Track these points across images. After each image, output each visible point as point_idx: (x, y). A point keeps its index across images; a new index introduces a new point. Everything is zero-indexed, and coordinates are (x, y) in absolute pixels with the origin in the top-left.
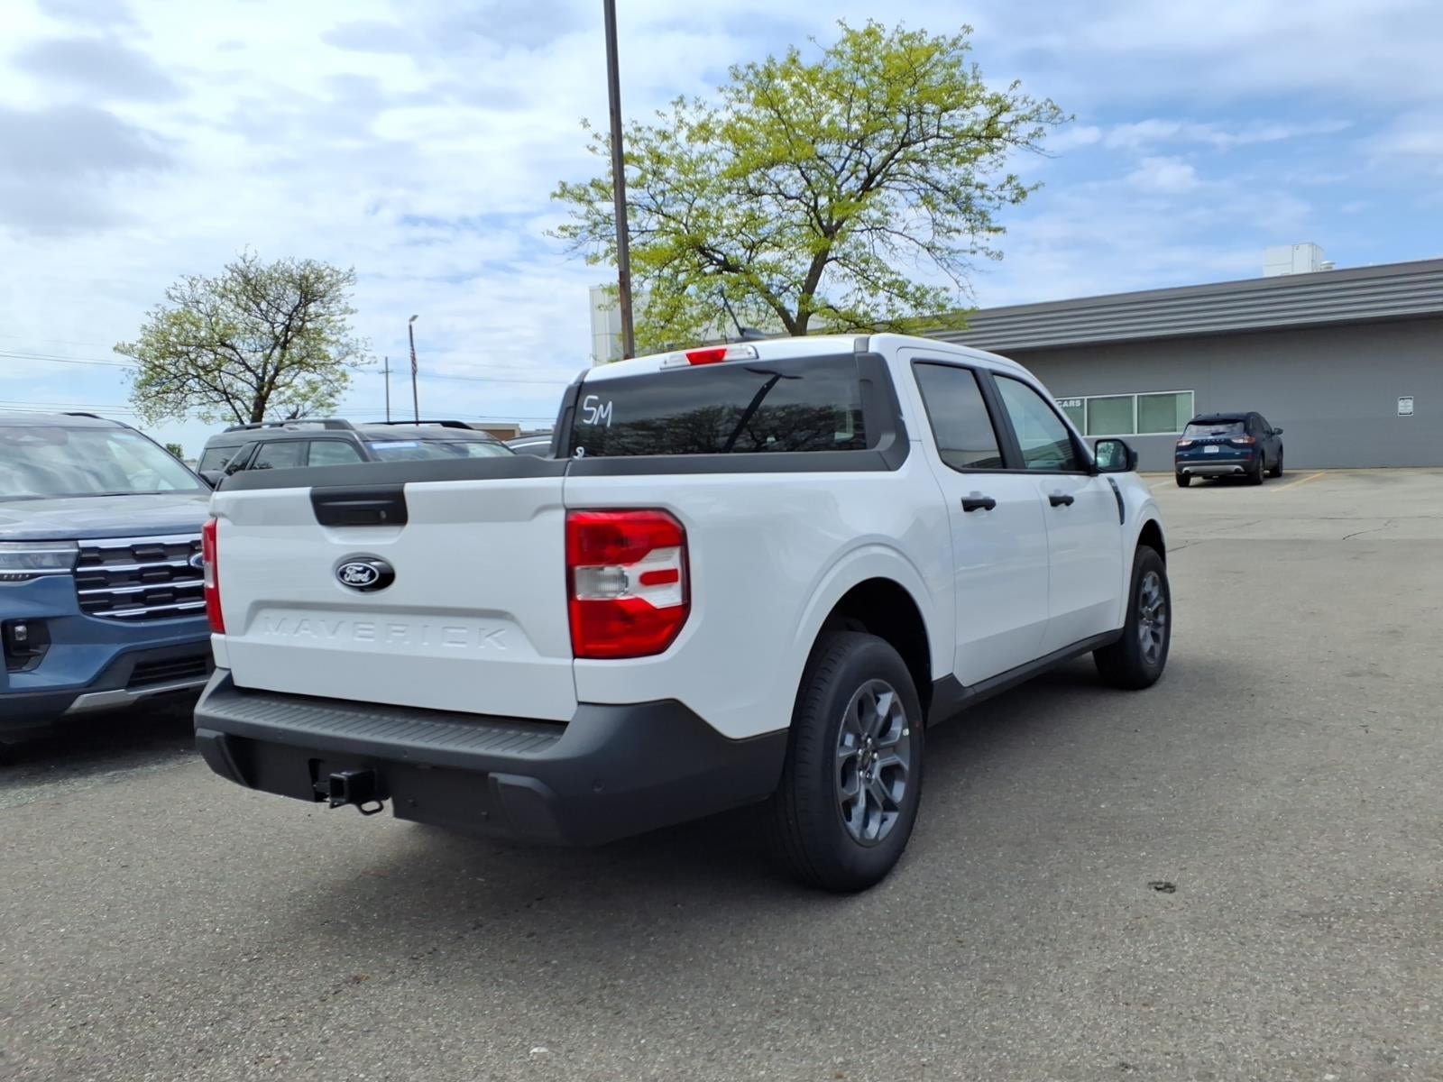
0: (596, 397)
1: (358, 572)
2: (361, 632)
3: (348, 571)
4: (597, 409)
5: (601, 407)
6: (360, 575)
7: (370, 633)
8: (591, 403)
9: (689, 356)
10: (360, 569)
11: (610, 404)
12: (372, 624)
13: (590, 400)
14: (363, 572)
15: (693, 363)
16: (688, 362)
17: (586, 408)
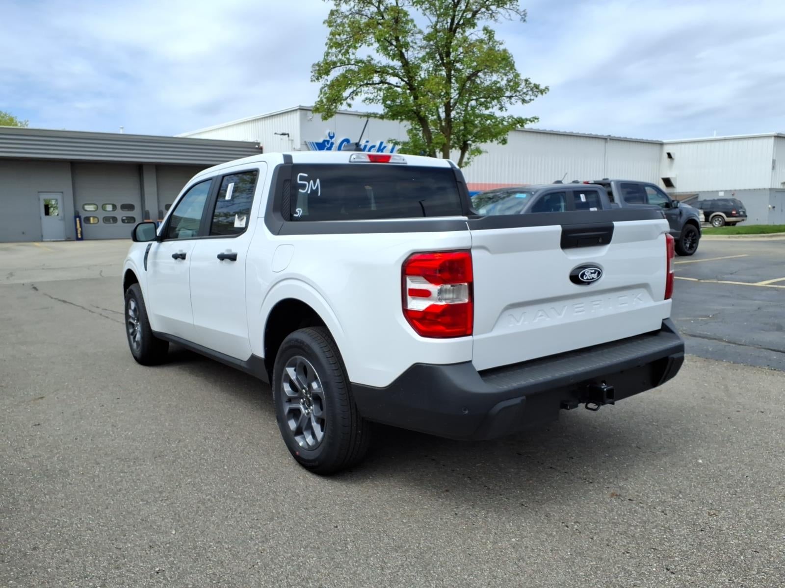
0: (306, 175)
1: (592, 273)
2: (577, 310)
3: (586, 274)
4: (309, 183)
5: (312, 182)
6: (593, 275)
7: (582, 309)
8: (302, 178)
9: (370, 156)
10: (593, 271)
11: (318, 181)
12: (582, 303)
13: (301, 176)
14: (595, 273)
15: (372, 162)
16: (368, 160)
17: (299, 182)
